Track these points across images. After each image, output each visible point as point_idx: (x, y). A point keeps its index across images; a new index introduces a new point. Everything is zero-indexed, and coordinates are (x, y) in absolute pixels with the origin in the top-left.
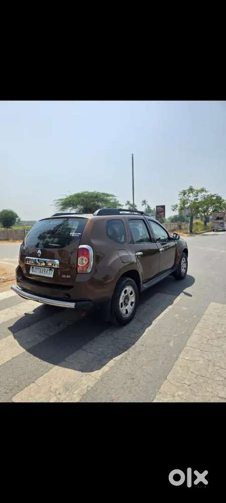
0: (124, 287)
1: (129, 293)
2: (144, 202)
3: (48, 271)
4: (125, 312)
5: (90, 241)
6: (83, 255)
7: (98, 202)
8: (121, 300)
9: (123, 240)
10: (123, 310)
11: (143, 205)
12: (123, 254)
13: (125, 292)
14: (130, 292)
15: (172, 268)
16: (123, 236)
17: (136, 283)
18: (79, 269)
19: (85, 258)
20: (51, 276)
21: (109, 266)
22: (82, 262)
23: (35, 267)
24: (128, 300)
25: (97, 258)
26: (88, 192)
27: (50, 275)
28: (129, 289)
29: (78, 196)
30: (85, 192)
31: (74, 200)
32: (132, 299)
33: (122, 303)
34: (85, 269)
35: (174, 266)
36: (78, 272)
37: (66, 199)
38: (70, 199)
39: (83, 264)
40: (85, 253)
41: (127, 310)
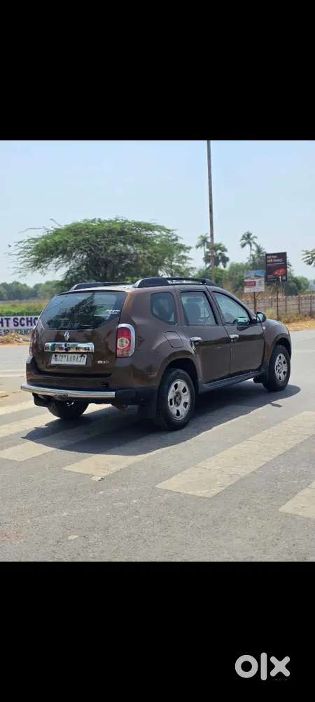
0: (174, 380)
1: (180, 389)
2: (248, 238)
3: (79, 358)
4: (176, 412)
5: (131, 318)
6: (123, 335)
7: (124, 244)
8: (171, 396)
9: (172, 319)
10: (173, 409)
11: (243, 246)
12: (172, 337)
13: (176, 386)
14: (182, 388)
15: (259, 369)
16: (173, 315)
17: (192, 379)
18: (119, 353)
19: (125, 339)
20: (84, 363)
21: (155, 350)
22: (122, 343)
23: (58, 355)
24: (180, 399)
25: (139, 340)
26: (99, 220)
27: (82, 361)
28: (182, 384)
29: (74, 230)
30: (93, 221)
31: (67, 242)
32: (186, 398)
33: (171, 400)
34: (125, 352)
35: (261, 366)
36: (118, 355)
37: (46, 237)
38: (57, 238)
39: (122, 346)
40: (126, 333)
41: (178, 411)
